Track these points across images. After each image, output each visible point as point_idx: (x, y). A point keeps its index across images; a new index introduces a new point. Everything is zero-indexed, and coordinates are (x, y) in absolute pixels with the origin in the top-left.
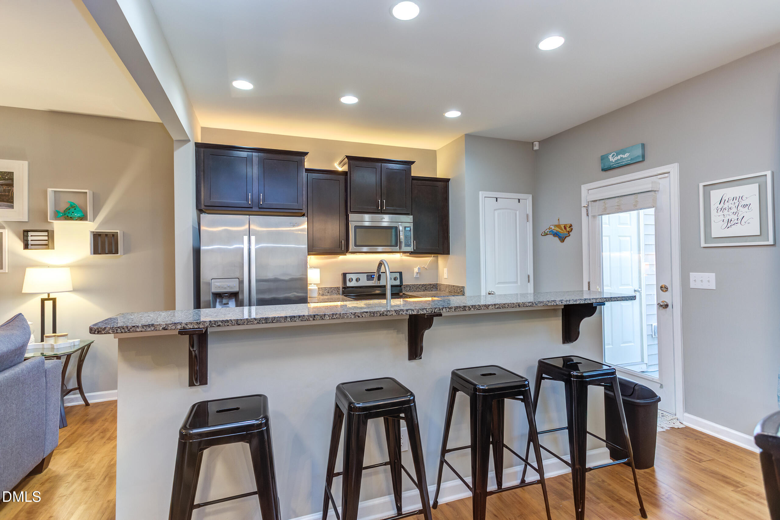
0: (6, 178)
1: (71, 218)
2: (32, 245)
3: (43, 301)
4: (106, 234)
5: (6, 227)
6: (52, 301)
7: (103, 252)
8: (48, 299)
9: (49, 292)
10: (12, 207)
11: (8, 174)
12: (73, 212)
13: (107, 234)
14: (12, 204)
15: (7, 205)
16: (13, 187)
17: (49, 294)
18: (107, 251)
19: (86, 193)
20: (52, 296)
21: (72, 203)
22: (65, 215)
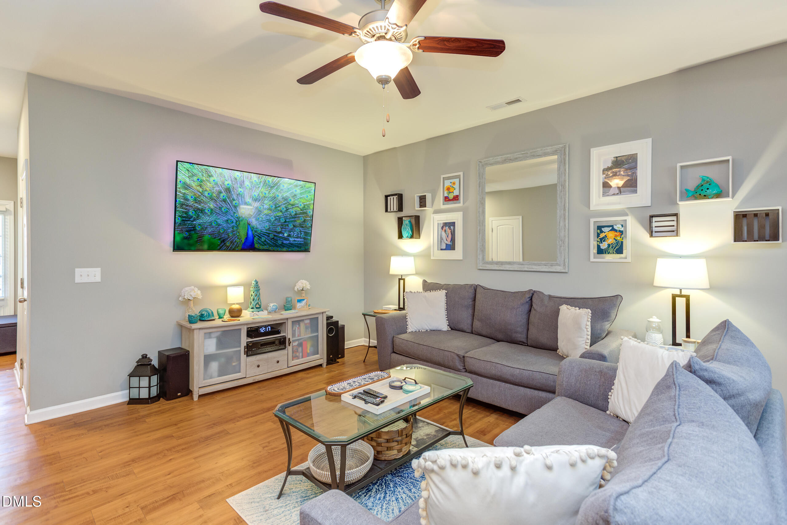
0: (630, 161)
1: (705, 196)
2: (656, 232)
3: (674, 297)
4: (754, 214)
5: (629, 214)
6: (685, 299)
7: (751, 238)
8: (681, 296)
9: (681, 287)
10: (636, 192)
11: (631, 157)
12: (708, 189)
13: (757, 214)
14: (636, 189)
15: (630, 190)
16: (637, 170)
17: (681, 290)
18: (756, 236)
19: (728, 161)
20: (684, 292)
21: (704, 178)
22: (697, 194)
